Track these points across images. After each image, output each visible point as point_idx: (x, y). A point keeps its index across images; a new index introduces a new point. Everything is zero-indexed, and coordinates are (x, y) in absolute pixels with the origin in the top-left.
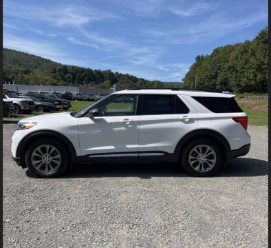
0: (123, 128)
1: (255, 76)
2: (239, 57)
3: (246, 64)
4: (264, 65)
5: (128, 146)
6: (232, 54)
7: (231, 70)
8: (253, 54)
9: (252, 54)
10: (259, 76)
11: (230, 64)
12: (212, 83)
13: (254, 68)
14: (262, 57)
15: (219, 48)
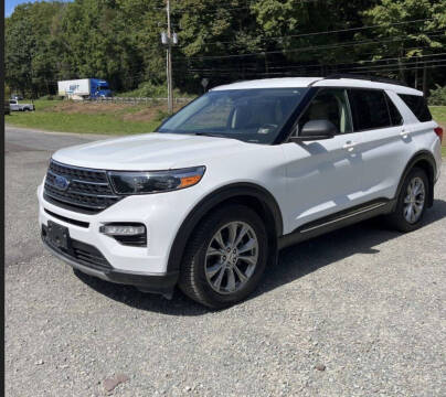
0: (346, 160)
1: (104, 63)
2: (69, 26)
3: (86, 40)
4: (116, 44)
5: (352, 197)
6: (54, 19)
7: (58, 49)
8: (94, 24)
9: (92, 22)
10: (111, 63)
11: (53, 38)
12: (23, 70)
13: (100, 49)
14: (110, 31)
15: (25, 5)
